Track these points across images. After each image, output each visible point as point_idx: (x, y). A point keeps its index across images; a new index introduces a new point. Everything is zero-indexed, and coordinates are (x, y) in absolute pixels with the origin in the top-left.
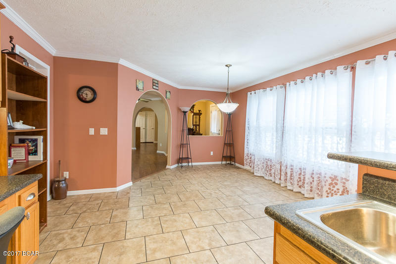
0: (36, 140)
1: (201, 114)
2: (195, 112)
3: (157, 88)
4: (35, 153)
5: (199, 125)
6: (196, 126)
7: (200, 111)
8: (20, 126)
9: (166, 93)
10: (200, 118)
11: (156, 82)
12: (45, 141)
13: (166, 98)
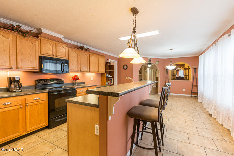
0: (112, 80)
1: (190, 68)
2: (185, 68)
3: (150, 61)
4: (112, 82)
5: (188, 75)
6: (186, 75)
7: (189, 67)
8: (109, 76)
9: (156, 62)
10: (188, 71)
11: (150, 59)
12: (114, 80)
13: (156, 64)
